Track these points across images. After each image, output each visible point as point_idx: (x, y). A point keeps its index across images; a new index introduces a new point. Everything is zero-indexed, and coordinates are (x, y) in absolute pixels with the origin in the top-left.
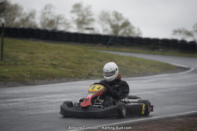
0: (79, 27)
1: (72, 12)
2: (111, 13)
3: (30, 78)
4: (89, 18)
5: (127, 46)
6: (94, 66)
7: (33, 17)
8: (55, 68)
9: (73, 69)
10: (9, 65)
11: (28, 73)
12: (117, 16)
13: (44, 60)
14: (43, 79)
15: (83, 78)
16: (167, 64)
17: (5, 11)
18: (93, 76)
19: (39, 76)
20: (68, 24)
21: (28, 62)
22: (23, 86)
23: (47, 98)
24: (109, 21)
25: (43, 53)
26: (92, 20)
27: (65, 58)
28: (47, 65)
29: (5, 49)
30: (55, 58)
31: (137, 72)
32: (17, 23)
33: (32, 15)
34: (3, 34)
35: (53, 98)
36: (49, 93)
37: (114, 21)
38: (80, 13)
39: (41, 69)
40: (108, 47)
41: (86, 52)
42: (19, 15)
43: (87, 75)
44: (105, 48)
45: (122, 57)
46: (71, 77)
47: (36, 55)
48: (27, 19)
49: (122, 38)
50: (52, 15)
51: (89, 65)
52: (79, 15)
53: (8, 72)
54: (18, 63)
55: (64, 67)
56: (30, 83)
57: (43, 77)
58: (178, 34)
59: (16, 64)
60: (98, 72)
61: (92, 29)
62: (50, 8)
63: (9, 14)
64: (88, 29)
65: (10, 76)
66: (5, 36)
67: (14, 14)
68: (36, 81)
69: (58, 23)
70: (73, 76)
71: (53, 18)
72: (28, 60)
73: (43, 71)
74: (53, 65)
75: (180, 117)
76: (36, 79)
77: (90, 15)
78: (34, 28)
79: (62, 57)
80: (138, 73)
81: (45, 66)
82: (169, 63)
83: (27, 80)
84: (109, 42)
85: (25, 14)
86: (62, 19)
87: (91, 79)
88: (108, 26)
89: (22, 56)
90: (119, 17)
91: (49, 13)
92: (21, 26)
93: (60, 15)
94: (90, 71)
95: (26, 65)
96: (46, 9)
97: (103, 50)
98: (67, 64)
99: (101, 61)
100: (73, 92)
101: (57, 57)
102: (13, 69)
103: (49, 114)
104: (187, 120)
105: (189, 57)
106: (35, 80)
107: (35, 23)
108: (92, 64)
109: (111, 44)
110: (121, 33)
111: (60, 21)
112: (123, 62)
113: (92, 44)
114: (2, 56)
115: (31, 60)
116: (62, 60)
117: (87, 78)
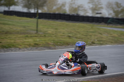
0: (93, 12)
1: (89, 3)
3: (53, 45)
4: (100, 6)
5: (121, 24)
6: (96, 37)
8: (69, 38)
9: (82, 39)
10: (41, 36)
11: (52, 41)
13: (63, 33)
15: (88, 45)
18: (94, 43)
19: (59, 43)
20: (85, 10)
21: (53, 34)
24: (113, 8)
25: (63, 29)
26: (102, 8)
27: (77, 32)
29: (40, 27)
30: (71, 32)
33: (63, 5)
37: (115, 8)
38: (94, 3)
40: (108, 25)
41: (92, 28)
42: (55, 5)
43: (90, 43)
44: (106, 25)
45: (116, 31)
47: (59, 30)
50: (76, 5)
51: (93, 37)
52: (93, 5)
53: (39, 41)
54: (47, 35)
55: (76, 38)
56: (53, 48)
57: (61, 44)
59: (45, 36)
60: (98, 41)
61: (100, 13)
64: (97, 13)
65: (40, 43)
68: (57, 47)
71: (76, 7)
72: (53, 33)
73: (62, 40)
74: (69, 36)
76: (57, 45)
78: (62, 13)
79: (75, 31)
81: (63, 37)
83: (51, 46)
84: (109, 21)
85: (59, 4)
86: (82, 7)
88: (111, 12)
89: (50, 31)
90: (119, 6)
91: (74, 3)
93: (81, 5)
94: (92, 40)
95: (51, 36)
96: (72, 1)
98: (79, 36)
99: (101, 34)
102: (43, 39)
109: (110, 23)
110: (120, 16)
111: (81, 9)
112: (115, 35)
113: (98, 23)
114: (37, 31)
115: (55, 34)
116: (75, 33)
117: (90, 45)
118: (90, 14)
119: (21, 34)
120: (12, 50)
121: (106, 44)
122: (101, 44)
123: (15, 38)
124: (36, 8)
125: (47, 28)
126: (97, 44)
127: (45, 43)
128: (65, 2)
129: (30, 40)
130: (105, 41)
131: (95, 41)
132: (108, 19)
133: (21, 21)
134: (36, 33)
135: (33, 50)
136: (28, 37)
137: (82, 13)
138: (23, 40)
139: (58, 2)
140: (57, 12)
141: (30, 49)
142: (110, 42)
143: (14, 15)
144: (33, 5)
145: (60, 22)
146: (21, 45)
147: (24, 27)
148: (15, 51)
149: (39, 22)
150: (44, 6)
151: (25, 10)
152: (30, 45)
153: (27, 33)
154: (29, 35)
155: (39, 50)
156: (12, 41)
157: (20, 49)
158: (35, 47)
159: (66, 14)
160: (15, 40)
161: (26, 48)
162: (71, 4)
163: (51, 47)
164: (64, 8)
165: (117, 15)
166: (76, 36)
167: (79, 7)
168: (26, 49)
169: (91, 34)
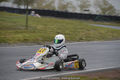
0: (81, 9)
3: (42, 40)
4: (88, 3)
5: (108, 21)
6: (84, 33)
7: (54, 3)
9: (70, 35)
10: (30, 32)
11: (41, 37)
13: (52, 30)
14: (50, 41)
15: (76, 41)
18: (82, 39)
19: (48, 39)
20: (74, 7)
21: (42, 30)
24: (100, 6)
25: (53, 25)
26: (90, 5)
27: (66, 28)
28: (54, 33)
29: (30, 23)
31: (111, 37)
37: (103, 6)
39: (50, 35)
40: (95, 22)
41: (80, 24)
42: (45, 2)
43: (78, 39)
44: (93, 22)
45: (102, 28)
47: (48, 26)
50: (65, 2)
51: (81, 33)
52: (81, 2)
54: (36, 31)
56: (42, 43)
59: (34, 32)
60: (86, 37)
61: (88, 11)
64: (85, 10)
65: (29, 39)
68: (46, 42)
70: (69, 39)
71: (65, 4)
72: (43, 29)
76: (46, 41)
78: (51, 9)
79: (64, 27)
80: (112, 38)
81: (52, 33)
83: (40, 41)
84: (96, 18)
86: (71, 4)
88: (99, 9)
89: (40, 27)
90: (106, 3)
93: (70, 2)
94: (80, 37)
95: (41, 32)
98: (67, 32)
99: (88, 30)
101: (61, 28)
102: (32, 35)
108: (83, 32)
109: (97, 20)
110: (107, 13)
111: (69, 6)
112: (102, 32)
113: (86, 20)
114: (27, 26)
115: (44, 30)
116: (64, 29)
117: (78, 41)
118: (78, 11)
119: (11, 29)
120: (2, 45)
121: (94, 40)
122: (89, 40)
123: (5, 33)
124: (26, 5)
125: (37, 24)
126: (85, 40)
127: (34, 39)
129: (20, 36)
130: (92, 37)
131: (83, 37)
132: (95, 16)
133: (11, 16)
134: (26, 29)
135: (22, 46)
136: (18, 33)
137: (70, 10)
138: (13, 35)
140: (46, 9)
141: (20, 44)
142: (97, 38)
143: (5, 11)
144: (23, 2)
145: (49, 19)
146: (11, 41)
147: (14, 22)
148: (5, 46)
149: (29, 18)
150: (34, 2)
151: (15, 6)
152: (19, 41)
153: (17, 29)
154: (19, 31)
155: (29, 45)
156: (2, 36)
157: (10, 44)
158: (24, 42)
159: (55, 10)
160: (5, 35)
161: (16, 43)
163: (40, 43)
164: (53, 5)
165: (104, 12)
166: (65, 32)
167: (68, 4)
168: (16, 45)
169: (79, 30)
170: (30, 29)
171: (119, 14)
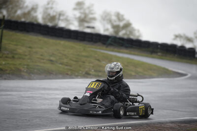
1: (75, 9)
2: (113, 13)
4: (91, 16)
5: (127, 47)
6: (91, 65)
7: (36, 12)
8: (52, 64)
9: (71, 66)
10: (6, 57)
11: (25, 67)
12: (119, 17)
13: (42, 55)
14: (40, 74)
15: (80, 76)
16: (164, 69)
17: (8, 4)
18: (89, 74)
19: (35, 71)
21: (26, 55)
22: (19, 80)
23: (42, 94)
24: (110, 21)
25: (41, 48)
26: (94, 19)
28: (45, 61)
30: (53, 54)
31: (133, 74)
32: (18, 16)
33: (34, 9)
34: (3, 26)
35: (48, 94)
36: (45, 89)
37: (115, 21)
38: (82, 11)
39: (39, 64)
40: (107, 47)
41: (84, 50)
42: (21, 8)
43: (84, 73)
44: (104, 48)
45: (120, 58)
46: (67, 74)
47: (34, 50)
48: (29, 13)
49: (122, 39)
50: (54, 11)
51: (87, 64)
52: (81, 13)
53: (5, 64)
54: (16, 56)
55: (62, 64)
57: (39, 72)
58: (178, 39)
59: (13, 57)
60: (95, 71)
61: (93, 28)
62: (52, 4)
63: (10, 6)
64: (88, 27)
65: (6, 69)
66: (5, 28)
67: (17, 6)
68: (33, 76)
69: (59, 19)
70: (69, 73)
71: (55, 14)
72: (26, 54)
73: (41, 66)
74: (51, 61)
75: (172, 122)
76: (33, 73)
77: (92, 14)
78: (35, 23)
79: (60, 53)
80: (135, 76)
81: (42, 61)
82: (167, 67)
83: (23, 74)
85: (27, 7)
87: (87, 78)
88: (109, 27)
89: (21, 50)
90: (121, 18)
91: (52, 8)
92: (23, 20)
93: (62, 11)
94: (87, 69)
95: (24, 59)
96: (48, 4)
97: (102, 49)
98: (65, 61)
99: (99, 60)
100: (68, 90)
101: (55, 53)
102: (11, 62)
103: (42, 110)
104: (179, 126)
105: (187, 63)
106: (31, 74)
107: (36, 17)
108: (89, 63)
109: (110, 45)
110: (121, 34)
111: (62, 18)
113: (91, 43)
114: (0, 48)
115: (29, 55)
116: (60, 56)
125: (15, 45)
127: (13, 69)
128: (37, 5)
131: (91, 71)
139: (26, 4)
162: (47, 9)
164: (35, 15)
167: (60, 15)
169: (84, 59)
170: (6, 53)
171: (139, 36)
